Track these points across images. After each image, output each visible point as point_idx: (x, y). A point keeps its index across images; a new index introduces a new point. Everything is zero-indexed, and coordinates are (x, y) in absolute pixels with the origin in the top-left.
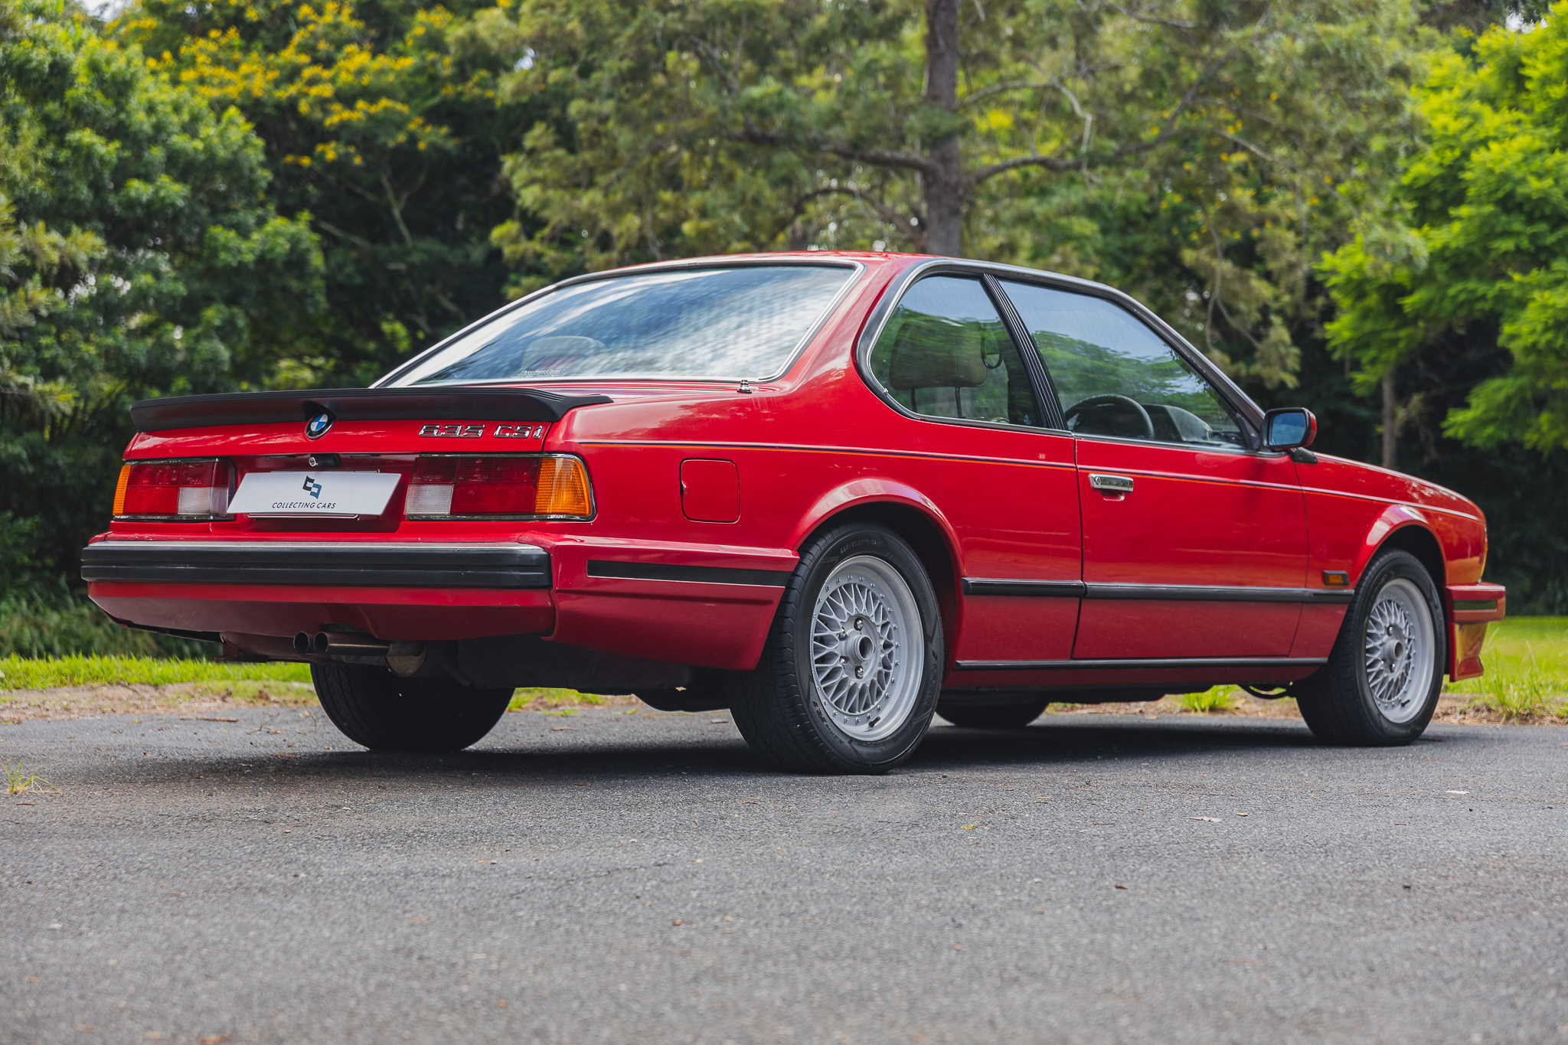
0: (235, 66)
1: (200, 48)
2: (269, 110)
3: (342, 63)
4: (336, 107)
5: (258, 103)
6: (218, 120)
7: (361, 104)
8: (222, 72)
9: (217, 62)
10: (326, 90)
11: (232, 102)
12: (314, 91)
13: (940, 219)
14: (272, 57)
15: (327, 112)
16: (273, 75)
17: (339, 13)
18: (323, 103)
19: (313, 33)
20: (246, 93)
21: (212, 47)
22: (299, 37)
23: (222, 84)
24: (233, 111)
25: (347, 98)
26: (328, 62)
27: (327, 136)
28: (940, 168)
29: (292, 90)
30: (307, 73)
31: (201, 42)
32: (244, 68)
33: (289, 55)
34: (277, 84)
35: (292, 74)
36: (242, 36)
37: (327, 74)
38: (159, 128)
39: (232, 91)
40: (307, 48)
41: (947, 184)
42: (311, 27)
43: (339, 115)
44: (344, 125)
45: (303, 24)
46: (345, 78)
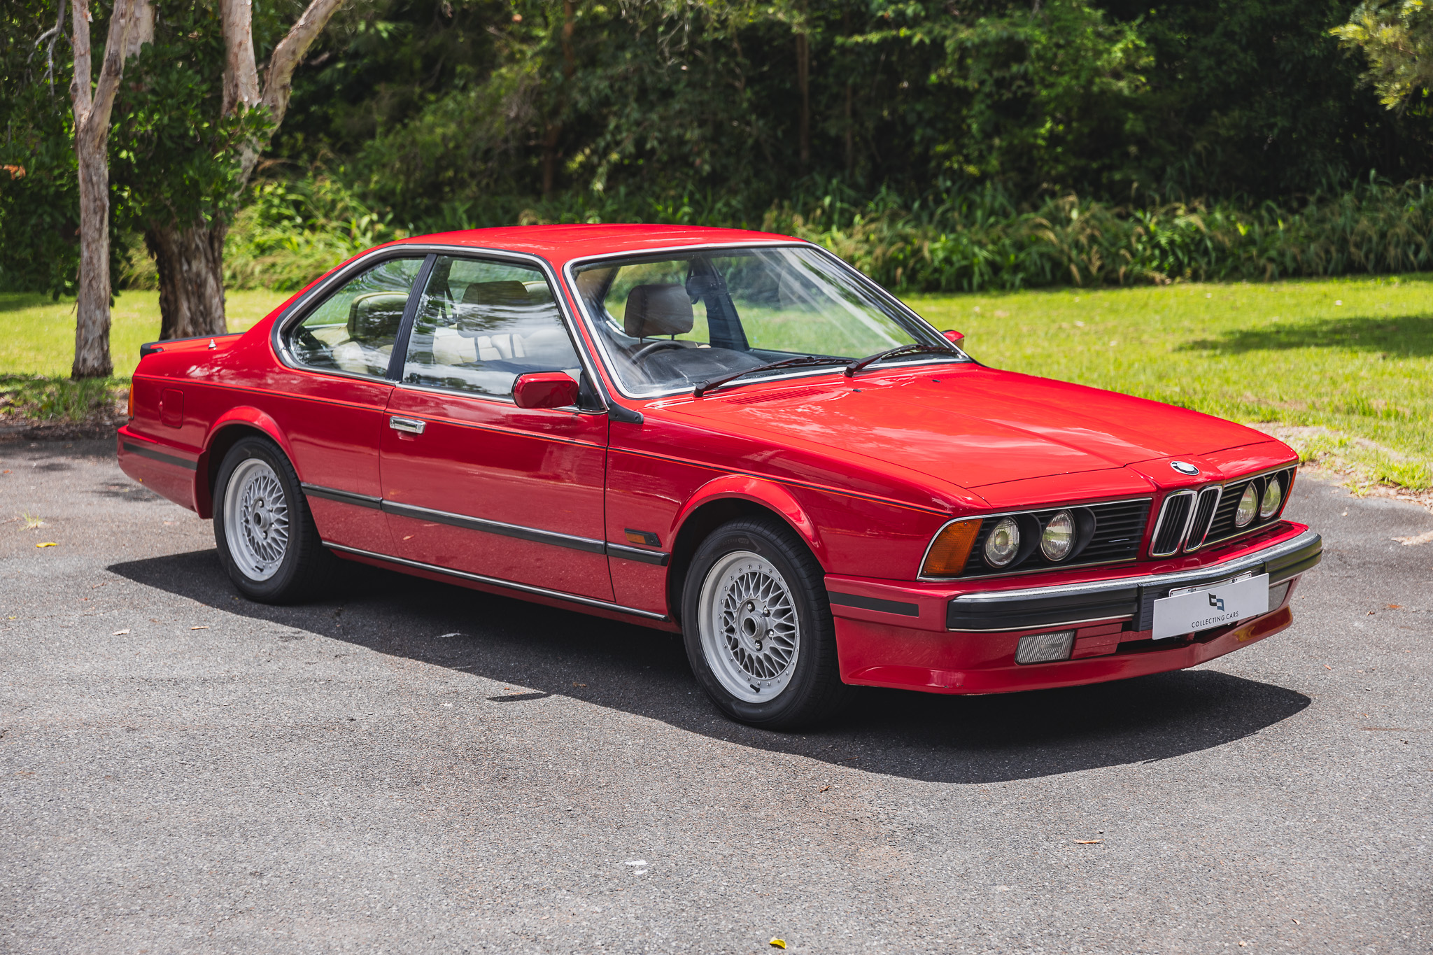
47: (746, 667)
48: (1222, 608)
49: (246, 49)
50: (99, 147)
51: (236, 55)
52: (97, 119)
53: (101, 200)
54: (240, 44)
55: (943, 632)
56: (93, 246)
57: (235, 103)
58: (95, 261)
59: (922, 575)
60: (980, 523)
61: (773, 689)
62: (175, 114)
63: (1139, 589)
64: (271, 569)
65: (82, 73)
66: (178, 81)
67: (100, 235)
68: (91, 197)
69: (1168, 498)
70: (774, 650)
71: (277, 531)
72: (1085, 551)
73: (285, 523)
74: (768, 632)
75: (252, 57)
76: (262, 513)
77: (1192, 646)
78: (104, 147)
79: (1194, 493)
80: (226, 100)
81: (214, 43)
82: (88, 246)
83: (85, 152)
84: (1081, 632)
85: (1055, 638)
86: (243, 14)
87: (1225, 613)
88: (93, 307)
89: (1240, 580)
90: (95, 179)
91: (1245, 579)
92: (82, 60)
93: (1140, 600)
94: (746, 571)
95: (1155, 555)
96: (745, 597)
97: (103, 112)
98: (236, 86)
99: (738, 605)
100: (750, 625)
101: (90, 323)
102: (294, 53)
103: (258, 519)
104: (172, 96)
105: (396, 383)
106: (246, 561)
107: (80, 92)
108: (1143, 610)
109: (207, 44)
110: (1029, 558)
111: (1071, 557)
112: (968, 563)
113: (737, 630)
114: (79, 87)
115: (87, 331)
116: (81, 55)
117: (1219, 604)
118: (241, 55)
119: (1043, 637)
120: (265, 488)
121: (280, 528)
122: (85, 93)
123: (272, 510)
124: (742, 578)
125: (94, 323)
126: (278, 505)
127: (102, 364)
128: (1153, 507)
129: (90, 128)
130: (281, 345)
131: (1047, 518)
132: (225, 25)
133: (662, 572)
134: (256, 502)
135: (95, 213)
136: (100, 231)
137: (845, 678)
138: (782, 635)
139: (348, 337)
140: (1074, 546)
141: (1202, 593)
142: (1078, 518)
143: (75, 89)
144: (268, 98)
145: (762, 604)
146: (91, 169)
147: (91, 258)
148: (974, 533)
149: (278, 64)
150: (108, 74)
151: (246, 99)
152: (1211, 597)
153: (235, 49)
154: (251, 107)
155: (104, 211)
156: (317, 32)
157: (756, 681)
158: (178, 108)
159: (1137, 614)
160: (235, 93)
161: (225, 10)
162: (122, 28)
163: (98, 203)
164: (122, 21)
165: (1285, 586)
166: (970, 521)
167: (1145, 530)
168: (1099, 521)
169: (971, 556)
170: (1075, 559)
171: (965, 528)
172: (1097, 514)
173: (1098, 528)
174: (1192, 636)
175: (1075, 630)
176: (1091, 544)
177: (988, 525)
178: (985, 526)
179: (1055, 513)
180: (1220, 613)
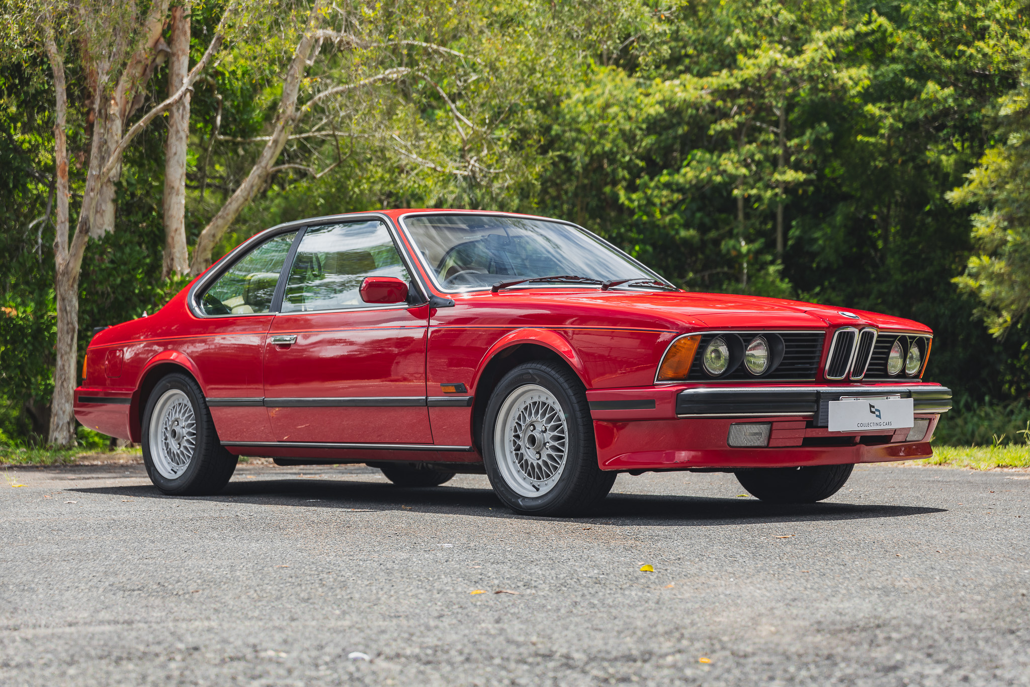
47: (529, 475)
48: (879, 416)
49: (180, 234)
50: (72, 286)
51: (173, 238)
52: (71, 265)
53: (72, 324)
54: (176, 230)
55: (674, 419)
56: (65, 357)
57: (171, 272)
58: (66, 368)
59: (658, 380)
60: (699, 338)
61: (548, 486)
62: (125, 277)
63: (818, 393)
64: (182, 470)
65: (62, 234)
66: (130, 254)
67: (71, 349)
68: (66, 322)
69: (837, 333)
70: (550, 456)
71: (188, 441)
72: (777, 370)
73: (194, 434)
74: (545, 444)
75: (184, 240)
76: (177, 429)
77: (858, 446)
78: (76, 286)
79: (856, 331)
80: (165, 269)
81: (157, 232)
82: (62, 357)
83: (62, 289)
84: (775, 425)
85: (755, 429)
86: (179, 209)
87: (882, 421)
88: (63, 401)
89: (892, 398)
90: (68, 308)
91: (896, 399)
92: (63, 225)
93: (818, 402)
94: (529, 402)
95: (828, 377)
96: (528, 420)
97: (75, 260)
98: (172, 259)
99: (523, 428)
100: (532, 440)
101: (61, 413)
102: (214, 236)
103: (174, 433)
104: (125, 264)
105: (277, 313)
106: (165, 468)
107: (60, 248)
108: (821, 410)
109: (152, 231)
110: (736, 371)
111: (766, 375)
112: (691, 371)
113: (523, 447)
114: (60, 245)
115: (59, 419)
116: (62, 222)
118: (177, 238)
119: (747, 426)
120: (180, 411)
121: (190, 438)
122: (64, 248)
123: (185, 427)
124: (526, 409)
125: (64, 412)
126: (189, 422)
127: (69, 442)
128: (826, 338)
129: (66, 273)
130: (194, 303)
131: (749, 339)
132: (166, 218)
133: (469, 410)
134: (173, 422)
135: (68, 333)
136: (71, 346)
137: (601, 466)
138: (556, 444)
139: (243, 302)
140: (770, 366)
141: (864, 402)
142: (771, 341)
143: (57, 245)
144: (195, 268)
145: (541, 423)
146: (66, 302)
147: (63, 365)
148: (696, 346)
149: (203, 244)
150: (81, 232)
151: (179, 269)
152: (871, 406)
153: (172, 234)
154: (182, 274)
155: (74, 331)
156: (231, 221)
157: (536, 482)
158: (129, 273)
159: (817, 412)
160: (172, 265)
161: (166, 206)
162: (92, 199)
163: (70, 326)
164: (92, 194)
165: (926, 422)
166: (692, 337)
167: (821, 357)
168: (787, 347)
169: (693, 365)
170: (771, 375)
171: (689, 343)
172: (786, 341)
173: (786, 353)
174: (858, 439)
175: (771, 423)
176: (782, 364)
177: (706, 341)
178: (702, 341)
179: (754, 335)
180: (878, 420)
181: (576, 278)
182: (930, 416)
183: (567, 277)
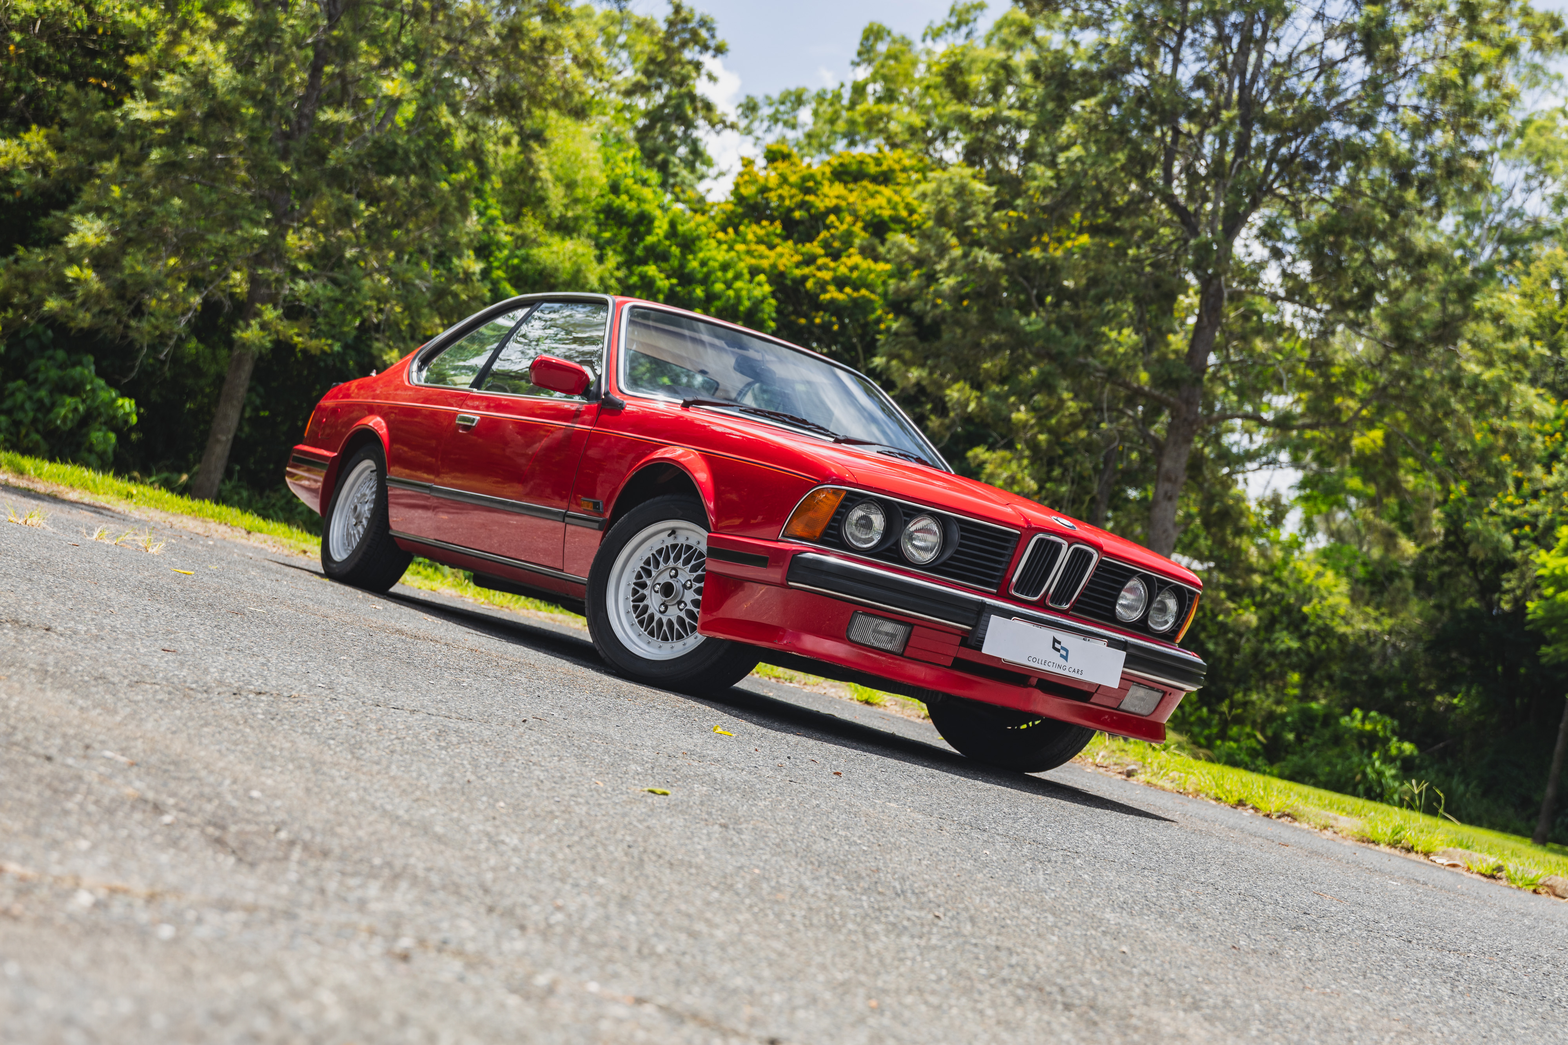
0: (771, 247)
1: (752, 231)
2: (789, 282)
3: (844, 259)
4: (831, 288)
5: (782, 275)
6: (751, 281)
7: (848, 290)
8: (762, 248)
9: (760, 241)
10: (826, 275)
11: (763, 271)
12: (819, 274)
13: (1175, 443)
14: (800, 246)
15: (824, 291)
16: (797, 258)
17: (854, 224)
18: (823, 286)
19: (832, 235)
20: (774, 266)
21: (761, 232)
22: (824, 234)
23: (761, 257)
24: (762, 278)
25: (841, 283)
26: (836, 256)
27: (818, 306)
28: (1184, 408)
29: (806, 271)
30: (820, 261)
31: (755, 227)
32: (779, 249)
33: (814, 248)
34: (798, 265)
35: (810, 260)
36: (784, 228)
37: (832, 265)
38: (707, 275)
39: (765, 264)
40: (826, 245)
41: (1185, 420)
42: (833, 231)
43: (832, 293)
44: (832, 301)
45: (828, 228)
46: (843, 270)
48: (1066, 658)
55: (783, 585)
59: (783, 535)
60: (844, 495)
69: (1036, 539)
72: (944, 564)
77: (1031, 690)
79: (1064, 543)
84: (917, 630)
85: (888, 627)
87: (1067, 665)
89: (1095, 642)
95: (1015, 593)
105: (475, 390)
108: (980, 624)
110: (888, 551)
111: (929, 566)
112: (825, 533)
117: (1063, 653)
119: (878, 621)
128: (1020, 541)
131: (913, 513)
133: (600, 535)
137: (700, 629)
142: (944, 523)
148: (837, 504)
152: (1055, 640)
159: (976, 629)
165: (1158, 696)
166: (836, 492)
167: (1010, 563)
168: (963, 537)
169: (830, 527)
170: (933, 568)
171: (830, 497)
172: (962, 529)
173: (961, 545)
174: (1034, 681)
175: (912, 625)
176: (951, 558)
177: (852, 500)
178: (846, 499)
179: (921, 512)
180: (1062, 662)
181: (804, 422)
182: (1169, 690)
183: (791, 418)
